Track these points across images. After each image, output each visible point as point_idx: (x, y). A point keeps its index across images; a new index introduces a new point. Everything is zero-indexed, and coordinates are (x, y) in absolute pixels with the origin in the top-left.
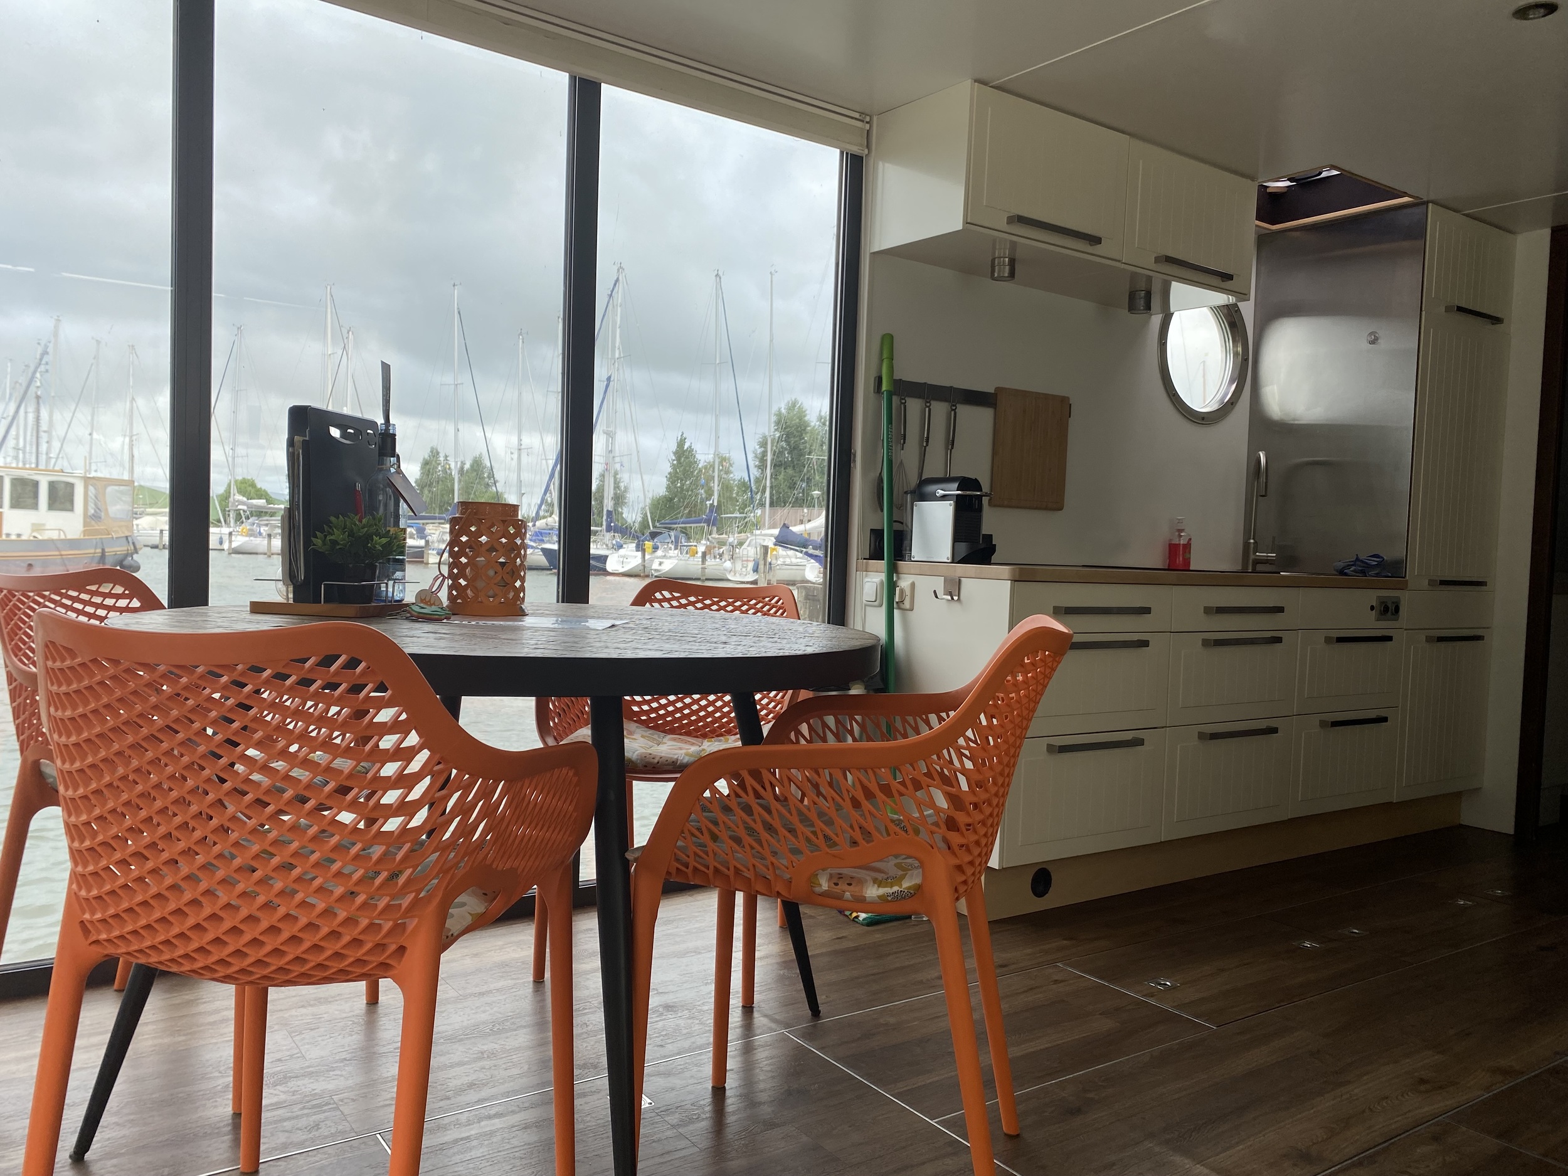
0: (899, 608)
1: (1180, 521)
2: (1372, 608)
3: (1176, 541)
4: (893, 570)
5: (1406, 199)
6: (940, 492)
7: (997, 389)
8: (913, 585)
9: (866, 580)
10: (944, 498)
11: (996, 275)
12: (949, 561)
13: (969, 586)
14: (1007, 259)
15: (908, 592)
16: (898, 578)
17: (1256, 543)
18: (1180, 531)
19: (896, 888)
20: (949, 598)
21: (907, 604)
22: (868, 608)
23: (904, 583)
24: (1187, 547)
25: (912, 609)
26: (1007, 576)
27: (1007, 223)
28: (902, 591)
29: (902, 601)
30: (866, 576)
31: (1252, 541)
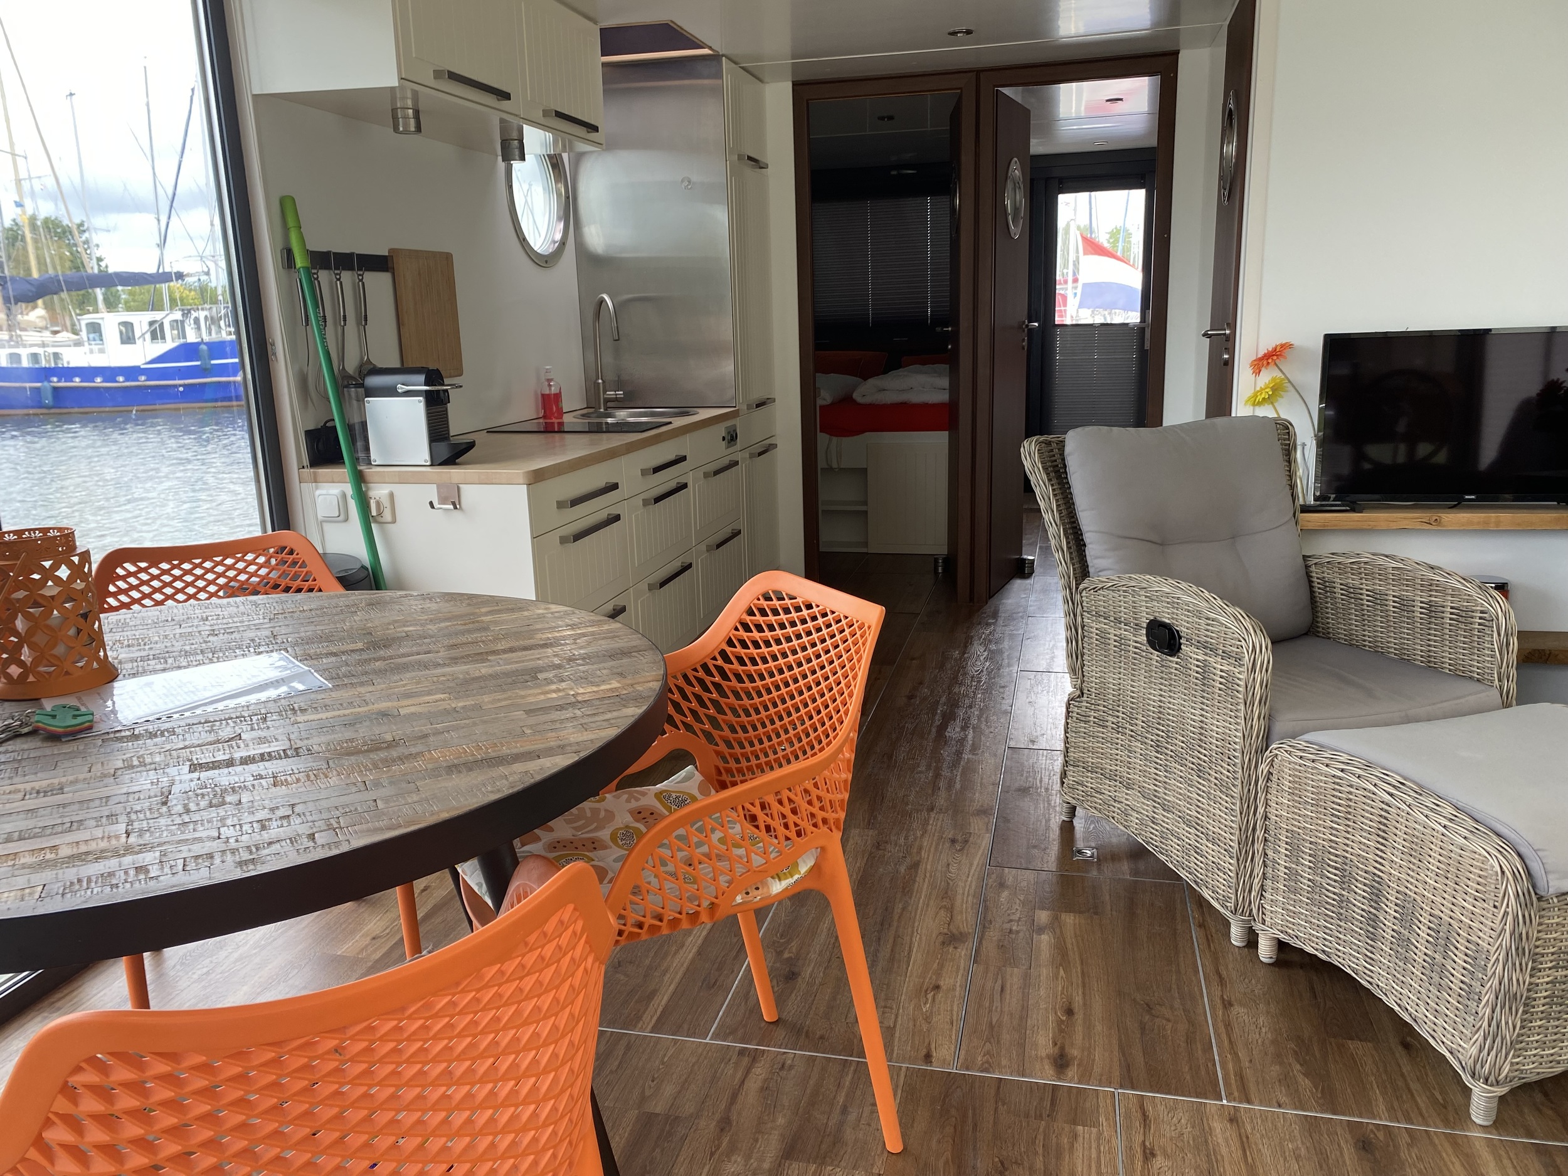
0: (376, 522)
1: (547, 371)
2: (724, 439)
3: (547, 392)
4: (360, 479)
5: (706, 51)
6: (401, 388)
7: (390, 251)
8: (391, 496)
9: (318, 492)
10: (408, 394)
11: (401, 129)
12: (428, 463)
13: (470, 493)
14: (410, 111)
15: (386, 502)
16: (368, 489)
17: (604, 382)
18: (549, 380)
19: (796, 877)
20: (451, 507)
21: (387, 516)
22: (325, 525)
23: (378, 492)
24: (558, 397)
25: (394, 521)
26: (521, 481)
27: (435, 78)
28: (378, 504)
29: (380, 514)
30: (317, 488)
31: (600, 381)
